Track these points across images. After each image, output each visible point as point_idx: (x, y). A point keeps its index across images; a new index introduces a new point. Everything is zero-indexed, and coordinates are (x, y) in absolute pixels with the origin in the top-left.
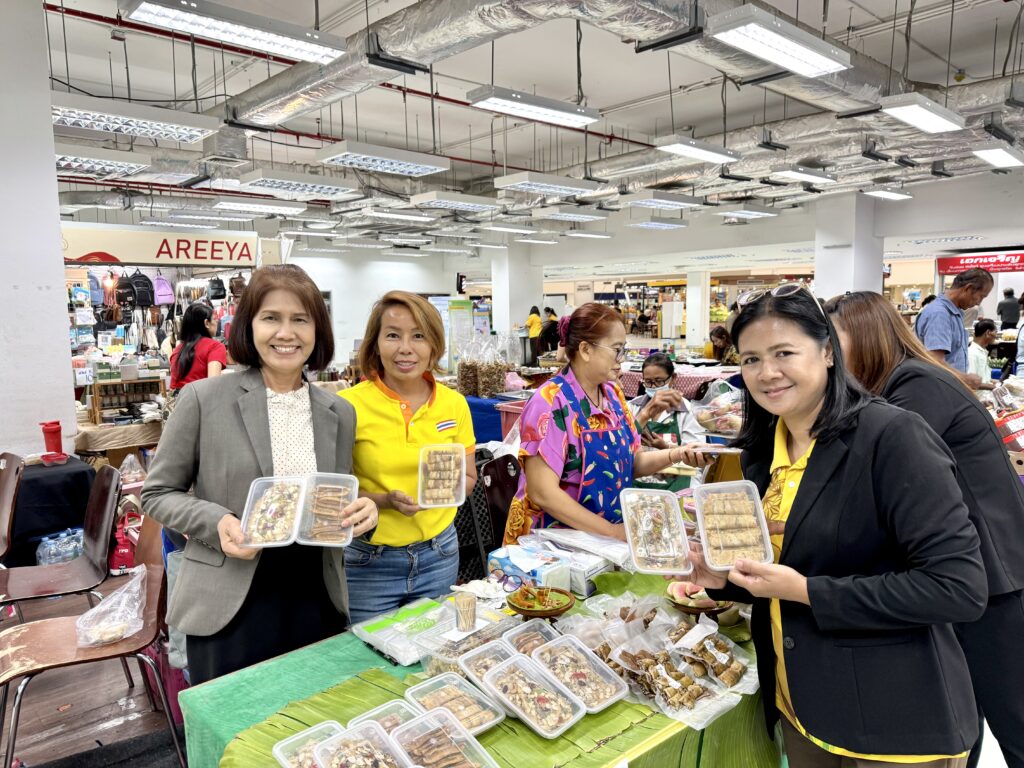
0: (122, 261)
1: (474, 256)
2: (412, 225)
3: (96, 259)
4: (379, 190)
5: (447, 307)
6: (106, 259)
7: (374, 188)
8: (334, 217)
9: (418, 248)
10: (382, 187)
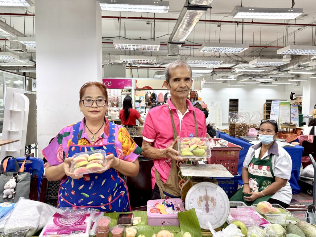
0: (153, 88)
1: (298, 85)
2: (259, 73)
3: (146, 88)
4: (242, 61)
5: (279, 105)
6: (149, 88)
7: (240, 61)
8: (233, 73)
9: (271, 83)
10: (243, 60)
